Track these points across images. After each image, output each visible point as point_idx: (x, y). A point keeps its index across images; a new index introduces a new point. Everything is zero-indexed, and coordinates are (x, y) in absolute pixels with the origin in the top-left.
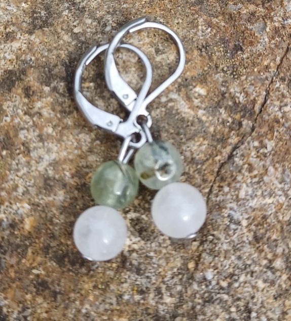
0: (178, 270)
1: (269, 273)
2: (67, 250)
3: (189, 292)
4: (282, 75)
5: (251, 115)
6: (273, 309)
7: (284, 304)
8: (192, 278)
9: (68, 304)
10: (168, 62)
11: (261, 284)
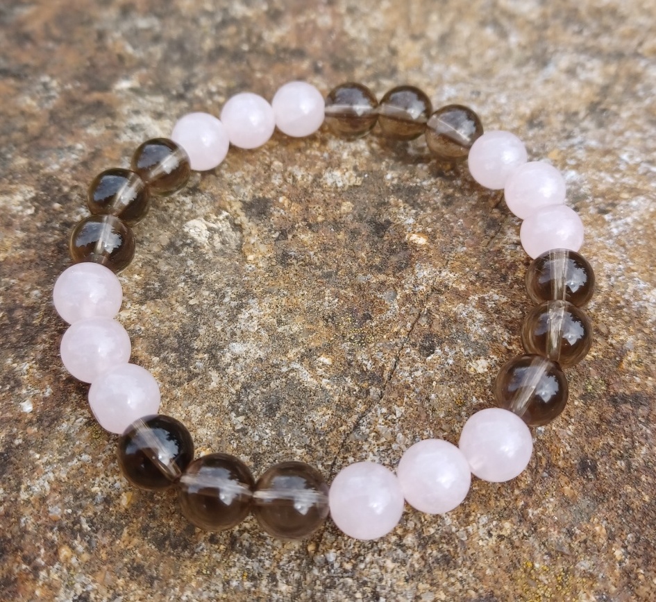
0: (296, 553)
1: (399, 551)
2: (169, 532)
3: (308, 578)
4: (413, 340)
5: (379, 382)
6: (404, 593)
7: (417, 588)
8: (312, 562)
9: (165, 591)
10: (291, 333)
11: (390, 564)
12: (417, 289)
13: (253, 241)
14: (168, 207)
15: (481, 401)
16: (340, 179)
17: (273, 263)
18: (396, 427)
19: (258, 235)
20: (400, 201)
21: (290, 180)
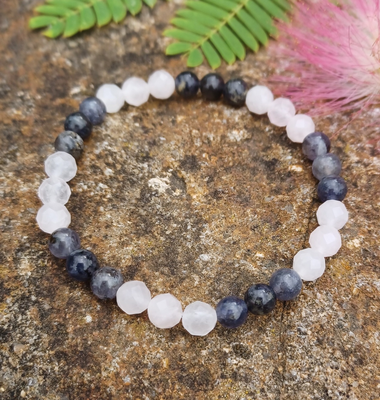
12: (305, 201)
13: (193, 185)
14: (134, 172)
15: (360, 264)
16: (238, 136)
17: (209, 198)
18: (315, 289)
19: (195, 181)
20: (278, 145)
21: (206, 141)
